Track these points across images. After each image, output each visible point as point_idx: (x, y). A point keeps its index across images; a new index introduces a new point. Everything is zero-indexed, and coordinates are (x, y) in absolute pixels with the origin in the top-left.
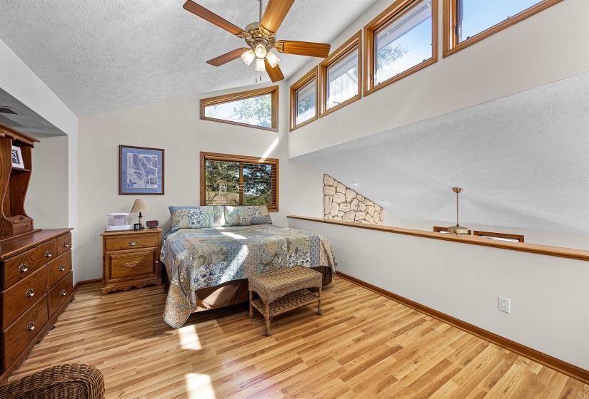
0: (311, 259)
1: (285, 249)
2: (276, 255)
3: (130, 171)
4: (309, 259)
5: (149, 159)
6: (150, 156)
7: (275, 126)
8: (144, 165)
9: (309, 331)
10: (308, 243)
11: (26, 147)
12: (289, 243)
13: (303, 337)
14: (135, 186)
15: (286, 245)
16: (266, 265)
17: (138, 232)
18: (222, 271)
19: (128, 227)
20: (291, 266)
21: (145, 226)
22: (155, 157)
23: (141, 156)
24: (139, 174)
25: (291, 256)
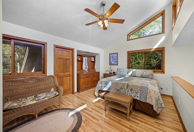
0: (140, 96)
1: (126, 87)
2: (121, 88)
3: (111, 59)
4: (139, 96)
5: (114, 56)
6: (115, 55)
7: (163, 32)
8: (114, 58)
9: (115, 119)
10: (139, 89)
11: (94, 57)
12: (128, 85)
13: (110, 118)
14: (112, 63)
15: (126, 85)
16: (118, 90)
17: (111, 74)
18: (105, 87)
19: (108, 73)
20: (128, 95)
21: (112, 73)
22: (116, 55)
23: (113, 55)
24: (113, 60)
25: (128, 91)
